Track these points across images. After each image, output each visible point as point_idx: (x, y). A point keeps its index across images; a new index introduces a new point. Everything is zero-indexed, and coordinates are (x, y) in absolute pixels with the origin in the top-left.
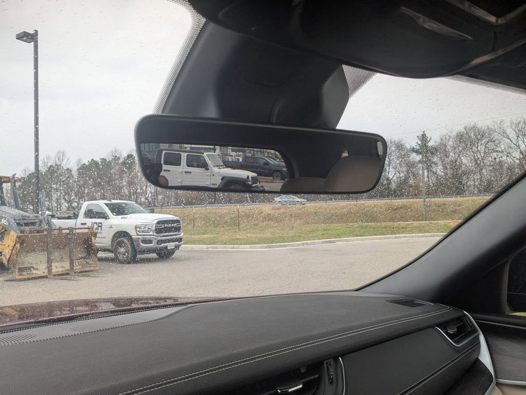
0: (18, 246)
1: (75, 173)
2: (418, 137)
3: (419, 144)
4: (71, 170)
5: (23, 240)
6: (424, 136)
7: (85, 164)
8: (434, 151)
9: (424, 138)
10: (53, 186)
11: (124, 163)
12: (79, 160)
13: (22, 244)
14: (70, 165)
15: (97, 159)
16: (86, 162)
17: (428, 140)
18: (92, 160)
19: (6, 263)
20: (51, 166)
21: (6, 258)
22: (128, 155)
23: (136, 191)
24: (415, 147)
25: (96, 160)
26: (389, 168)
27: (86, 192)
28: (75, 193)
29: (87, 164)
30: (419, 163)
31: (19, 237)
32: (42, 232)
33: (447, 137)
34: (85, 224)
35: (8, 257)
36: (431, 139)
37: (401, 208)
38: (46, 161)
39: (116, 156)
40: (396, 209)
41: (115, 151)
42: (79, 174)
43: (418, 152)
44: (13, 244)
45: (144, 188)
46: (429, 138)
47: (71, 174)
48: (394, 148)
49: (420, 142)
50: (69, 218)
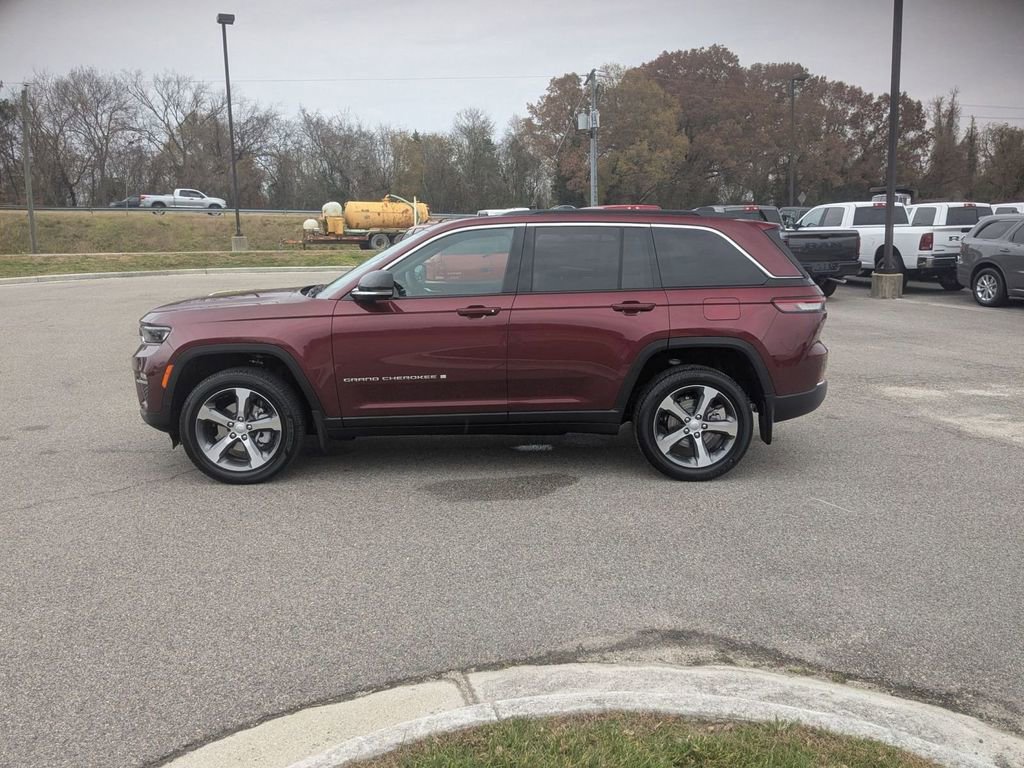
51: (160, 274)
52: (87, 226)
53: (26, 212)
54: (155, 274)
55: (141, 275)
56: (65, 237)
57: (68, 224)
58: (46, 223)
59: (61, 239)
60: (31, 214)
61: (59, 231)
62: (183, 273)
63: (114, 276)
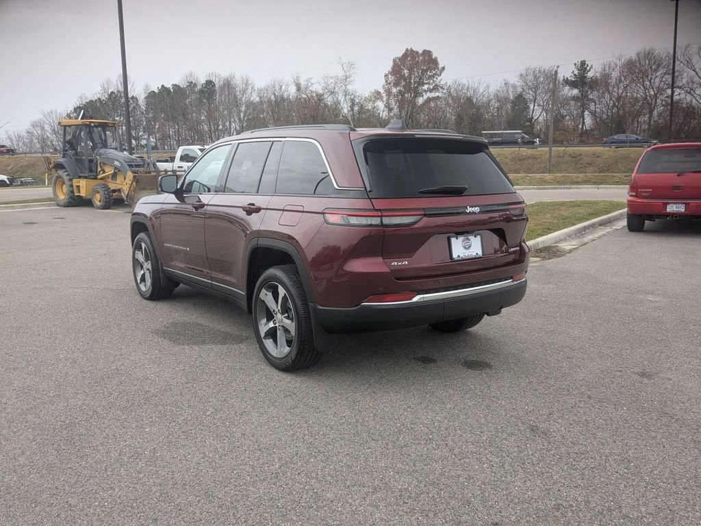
0: (134, 184)
1: (142, 101)
2: (575, 64)
3: (575, 75)
4: (136, 99)
5: (138, 180)
6: (583, 63)
7: (153, 92)
8: (594, 83)
9: (583, 67)
10: (117, 118)
11: (201, 91)
12: (147, 86)
13: (137, 182)
14: (136, 93)
15: (169, 85)
16: (155, 88)
17: (588, 68)
18: (163, 86)
19: (125, 198)
20: (112, 93)
21: (124, 194)
22: (206, 81)
23: (218, 127)
24: (570, 78)
25: (168, 87)
26: (534, 106)
27: (157, 127)
28: (144, 128)
29: (156, 91)
30: (572, 100)
31: (134, 177)
32: (150, 173)
33: (612, 64)
34: (182, 167)
35: (126, 193)
36: (591, 67)
37: (529, 158)
38: (106, 86)
39: (192, 82)
40: (523, 160)
41: (191, 75)
42: (148, 104)
43: (573, 84)
44: (131, 183)
45: (227, 124)
46: (590, 66)
47: (137, 104)
48: (542, 79)
49: (576, 72)
50: (166, 161)
51: (564, 188)
52: (598, 157)
53: (548, 149)
54: (561, 188)
55: (552, 189)
56: (582, 164)
57: (586, 156)
58: (573, 155)
59: (579, 165)
60: (551, 150)
61: (579, 160)
62: (581, 188)
63: (533, 189)
